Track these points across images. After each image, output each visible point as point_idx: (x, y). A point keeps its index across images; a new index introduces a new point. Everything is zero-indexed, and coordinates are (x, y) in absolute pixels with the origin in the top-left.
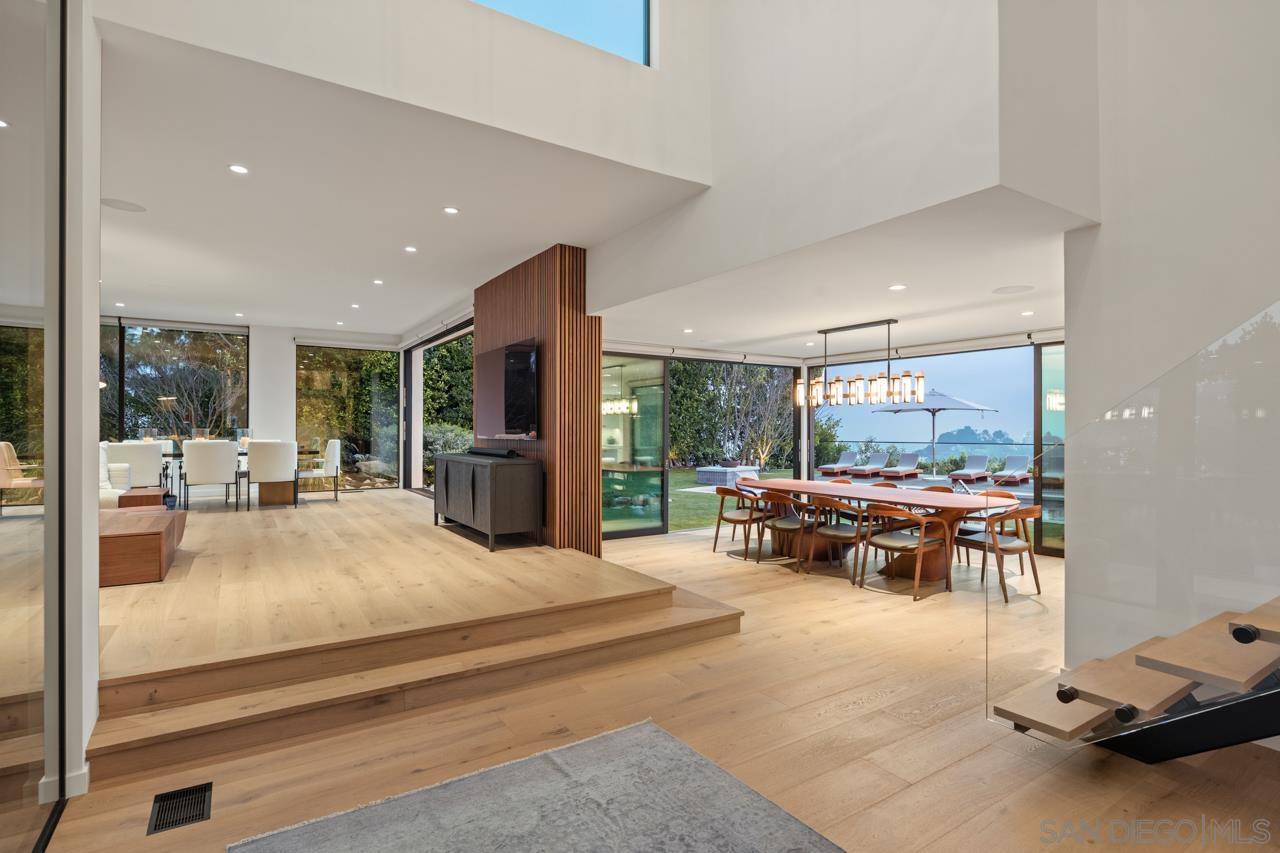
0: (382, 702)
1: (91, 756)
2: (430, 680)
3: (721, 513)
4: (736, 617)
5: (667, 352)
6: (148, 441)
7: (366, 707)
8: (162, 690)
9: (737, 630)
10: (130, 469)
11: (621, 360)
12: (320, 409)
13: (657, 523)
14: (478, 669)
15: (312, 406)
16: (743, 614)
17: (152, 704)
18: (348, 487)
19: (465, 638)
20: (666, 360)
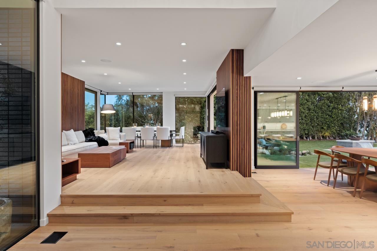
0: (126, 218)
1: (48, 215)
2: (142, 214)
3: (318, 162)
4: (290, 214)
5: (298, 89)
6: (135, 127)
7: (121, 219)
8: (76, 200)
9: (289, 221)
10: (125, 135)
11: (286, 94)
12: (190, 117)
13: (293, 164)
14: (160, 214)
15: (188, 116)
16: (293, 213)
17: (73, 204)
18: (193, 142)
19: (165, 201)
20: (297, 92)
